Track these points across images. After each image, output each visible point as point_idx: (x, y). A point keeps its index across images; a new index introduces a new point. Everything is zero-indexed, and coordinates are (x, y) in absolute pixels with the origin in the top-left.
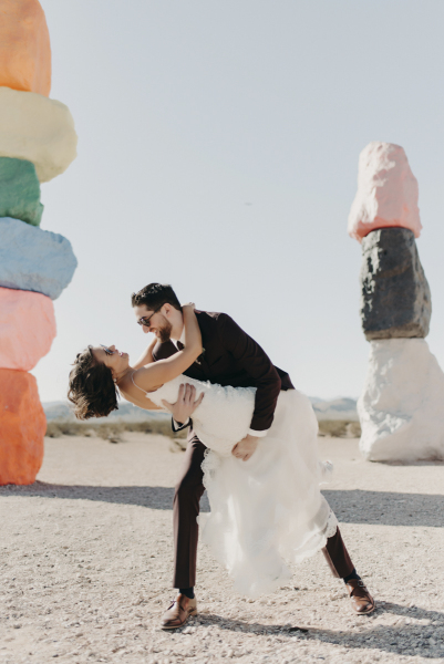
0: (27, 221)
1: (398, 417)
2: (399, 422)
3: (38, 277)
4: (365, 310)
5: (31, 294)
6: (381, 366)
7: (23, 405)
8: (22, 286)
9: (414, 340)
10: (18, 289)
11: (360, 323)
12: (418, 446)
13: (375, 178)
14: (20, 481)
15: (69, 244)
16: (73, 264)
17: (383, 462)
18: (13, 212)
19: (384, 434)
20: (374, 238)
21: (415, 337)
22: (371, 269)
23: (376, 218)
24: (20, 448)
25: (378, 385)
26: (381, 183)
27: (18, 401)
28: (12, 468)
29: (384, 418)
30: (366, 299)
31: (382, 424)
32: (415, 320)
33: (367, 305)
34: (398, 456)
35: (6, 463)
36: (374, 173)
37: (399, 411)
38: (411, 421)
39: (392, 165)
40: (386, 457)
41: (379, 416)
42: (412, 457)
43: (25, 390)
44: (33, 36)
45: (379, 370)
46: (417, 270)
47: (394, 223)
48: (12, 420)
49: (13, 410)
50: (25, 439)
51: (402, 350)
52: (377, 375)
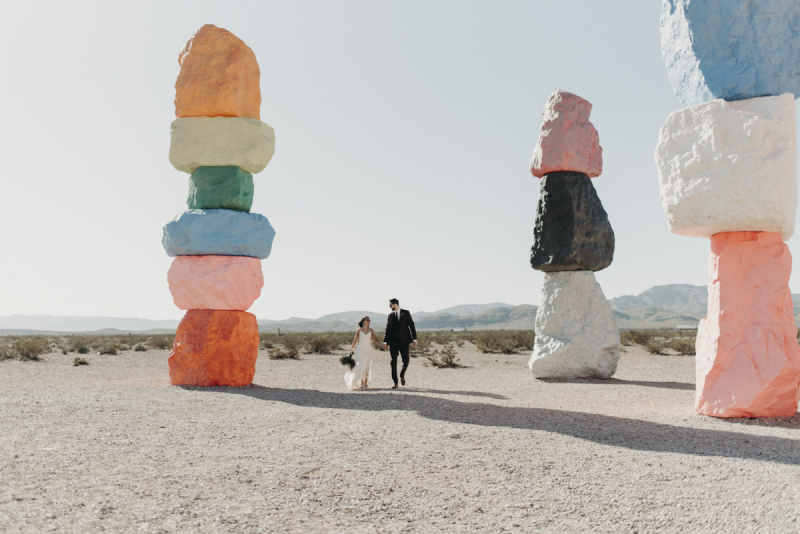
0: (236, 209)
1: (560, 340)
2: (558, 344)
3: (244, 246)
4: (534, 249)
5: (241, 258)
6: (548, 297)
7: (234, 334)
9: (578, 273)
11: (529, 259)
12: (576, 366)
13: (543, 129)
14: (233, 384)
15: (267, 220)
16: (271, 233)
17: (546, 379)
18: (224, 204)
19: (543, 355)
20: (542, 182)
22: (540, 212)
23: (542, 165)
24: (232, 362)
25: (546, 312)
26: (546, 133)
27: (230, 332)
28: (227, 375)
29: (548, 341)
30: (536, 237)
31: (545, 346)
33: (537, 244)
34: (557, 374)
35: (222, 372)
36: (543, 124)
37: (562, 335)
38: (569, 344)
39: (556, 115)
40: (547, 375)
41: (545, 340)
42: (571, 376)
43: (237, 324)
44: (235, 77)
45: (548, 299)
46: (578, 210)
47: (558, 169)
48: (226, 344)
49: (226, 338)
50: (236, 357)
51: (567, 281)
52: (546, 302)
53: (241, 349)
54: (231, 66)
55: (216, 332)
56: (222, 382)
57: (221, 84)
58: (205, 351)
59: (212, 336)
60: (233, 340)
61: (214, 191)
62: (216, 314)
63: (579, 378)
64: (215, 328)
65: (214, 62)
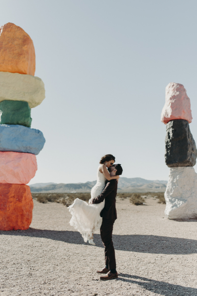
0: (25, 125)
1: (181, 200)
2: (181, 202)
3: (29, 147)
4: (166, 155)
5: (27, 154)
6: (173, 179)
7: (24, 198)
8: (23, 151)
9: (188, 167)
10: (22, 152)
11: (165, 160)
12: (189, 213)
13: (171, 99)
14: (23, 229)
15: (42, 133)
16: (44, 141)
17: (174, 220)
18: (20, 122)
19: (174, 208)
20: (171, 124)
21: (188, 166)
22: (169, 137)
23: (171, 116)
24: (22, 215)
25: (172, 186)
26: (173, 101)
27: (22, 197)
28: (19, 223)
29: (175, 201)
30: (167, 150)
31: (174, 203)
32: (188, 159)
33: (168, 153)
34: (181, 217)
35: (17, 222)
36: (170, 97)
37: (181, 198)
38: (186, 202)
39: (178, 93)
40: (176, 217)
41: (173, 200)
42: (187, 218)
43: (25, 192)
44: (27, 52)
45: (173, 180)
46: (189, 138)
47: (179, 118)
48: (19, 205)
49: (20, 201)
50: (25, 212)
51: (183, 172)
52: (172, 182)
53: (27, 207)
54: (26, 46)
55: (14, 197)
56: (17, 228)
57: (21, 54)
58: (8, 209)
59: (12, 199)
60: (23, 202)
61: (13, 114)
62: (13, 186)
63: (190, 219)
64: (13, 195)
65: (16, 42)
